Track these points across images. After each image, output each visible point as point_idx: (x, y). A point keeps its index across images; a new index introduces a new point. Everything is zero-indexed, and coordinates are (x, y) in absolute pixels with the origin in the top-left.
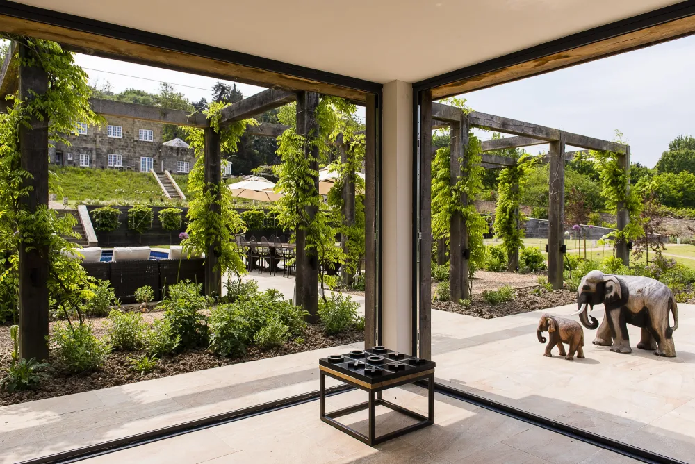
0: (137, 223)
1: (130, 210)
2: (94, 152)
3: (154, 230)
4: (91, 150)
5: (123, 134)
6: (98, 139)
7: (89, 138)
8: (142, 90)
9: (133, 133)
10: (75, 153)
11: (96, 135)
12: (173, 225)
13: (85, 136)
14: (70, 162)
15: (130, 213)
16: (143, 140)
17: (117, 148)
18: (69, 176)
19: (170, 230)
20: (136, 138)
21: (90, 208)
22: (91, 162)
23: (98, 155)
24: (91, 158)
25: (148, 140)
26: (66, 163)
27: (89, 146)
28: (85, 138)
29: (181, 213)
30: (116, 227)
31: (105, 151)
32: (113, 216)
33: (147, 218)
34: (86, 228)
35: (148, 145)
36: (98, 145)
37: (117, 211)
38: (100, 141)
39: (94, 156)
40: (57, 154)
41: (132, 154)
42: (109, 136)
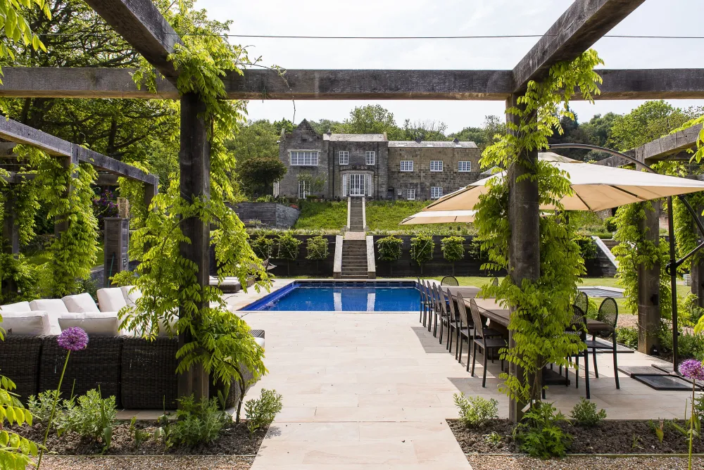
0: (417, 252)
1: (413, 239)
2: (419, 186)
3: (435, 260)
4: (417, 185)
5: (444, 168)
6: (422, 174)
7: (415, 174)
8: (477, 127)
9: (452, 165)
10: (404, 188)
11: (420, 170)
12: (455, 254)
13: (412, 172)
14: (400, 197)
15: (412, 242)
16: (462, 171)
17: (438, 181)
18: (395, 210)
19: (452, 260)
20: (455, 170)
21: (376, 238)
22: (416, 195)
23: (423, 189)
24: (417, 192)
25: (466, 171)
26: (397, 198)
27: (415, 181)
28: (411, 174)
29: (464, 242)
30: (397, 256)
31: (428, 184)
32: (394, 246)
33: (429, 248)
34: (368, 257)
35: (466, 175)
36: (423, 180)
37: (400, 240)
38: (424, 177)
39: (419, 190)
40: (389, 190)
41: (452, 185)
42: (431, 170)
